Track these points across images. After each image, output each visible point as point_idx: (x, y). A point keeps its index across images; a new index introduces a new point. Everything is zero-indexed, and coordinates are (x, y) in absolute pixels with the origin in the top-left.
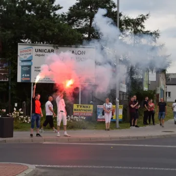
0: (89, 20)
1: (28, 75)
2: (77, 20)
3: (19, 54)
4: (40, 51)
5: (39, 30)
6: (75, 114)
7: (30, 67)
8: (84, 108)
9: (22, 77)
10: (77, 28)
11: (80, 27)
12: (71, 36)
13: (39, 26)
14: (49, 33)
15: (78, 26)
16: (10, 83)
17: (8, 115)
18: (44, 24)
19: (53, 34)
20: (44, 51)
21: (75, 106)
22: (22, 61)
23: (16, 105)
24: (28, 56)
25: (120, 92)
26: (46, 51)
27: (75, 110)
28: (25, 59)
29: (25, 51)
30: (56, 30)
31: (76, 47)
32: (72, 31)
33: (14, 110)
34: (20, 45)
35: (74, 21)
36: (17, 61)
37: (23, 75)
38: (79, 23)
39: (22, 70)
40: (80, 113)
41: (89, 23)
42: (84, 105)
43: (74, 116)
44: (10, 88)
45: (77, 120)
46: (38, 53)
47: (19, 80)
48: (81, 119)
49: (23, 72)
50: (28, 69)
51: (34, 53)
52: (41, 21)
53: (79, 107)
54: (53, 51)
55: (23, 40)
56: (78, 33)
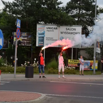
0: (79, 10)
1: (42, 42)
2: (71, 10)
3: (37, 30)
4: (49, 28)
5: (49, 16)
7: (43, 37)
8: (74, 62)
9: (39, 43)
10: (71, 15)
11: (73, 14)
12: (67, 20)
13: (49, 14)
14: (55, 18)
15: (72, 14)
16: (32, 47)
17: (30, 65)
18: (52, 13)
19: (57, 18)
20: (52, 28)
21: (69, 61)
22: (39, 34)
23: (35, 59)
24: (42, 31)
25: (96, 53)
26: (53, 28)
27: (69, 63)
28: (41, 33)
29: (41, 28)
30: (59, 16)
32: (68, 17)
33: (34, 62)
34: (38, 25)
35: (69, 11)
36: (36, 34)
37: (40, 42)
38: (73, 12)
39: (39, 39)
40: (72, 65)
41: (78, 12)
42: (75, 60)
43: (68, 66)
44: (32, 49)
45: (70, 69)
46: (48, 30)
47: (37, 45)
48: (73, 68)
49: (39, 41)
50: (42, 39)
51: (46, 30)
52: (50, 11)
54: (56, 28)
55: (40, 22)
56: (71, 18)
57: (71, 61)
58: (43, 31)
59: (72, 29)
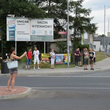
0: (49, 2)
1: (13, 37)
2: (41, 2)
3: (7, 24)
4: (20, 22)
5: (19, 9)
6: (43, 59)
7: (14, 31)
8: (48, 56)
9: (10, 38)
11: (43, 7)
12: (39, 12)
13: (19, 6)
14: (26, 10)
15: (42, 6)
16: (2, 42)
17: (3, 60)
18: (22, 5)
19: (28, 11)
20: (23, 22)
21: (42, 55)
22: (9, 28)
23: (7, 55)
25: (69, 46)
26: (24, 22)
27: (43, 57)
28: (11, 27)
29: (11, 21)
30: (30, 9)
31: (42, 19)
32: (39, 10)
33: (7, 58)
34: (8, 18)
35: (39, 3)
36: (6, 28)
37: (10, 37)
38: (43, 4)
39: (9, 33)
40: (45, 59)
41: (48, 4)
42: (48, 54)
43: (43, 61)
45: (45, 63)
46: (19, 23)
47: (8, 40)
48: (47, 62)
49: (10, 35)
50: (13, 33)
51: (16, 23)
52: (21, 3)
53: (45, 55)
54: (28, 22)
55: (9, 15)
57: (44, 55)
58: (14, 25)
59: (44, 23)
